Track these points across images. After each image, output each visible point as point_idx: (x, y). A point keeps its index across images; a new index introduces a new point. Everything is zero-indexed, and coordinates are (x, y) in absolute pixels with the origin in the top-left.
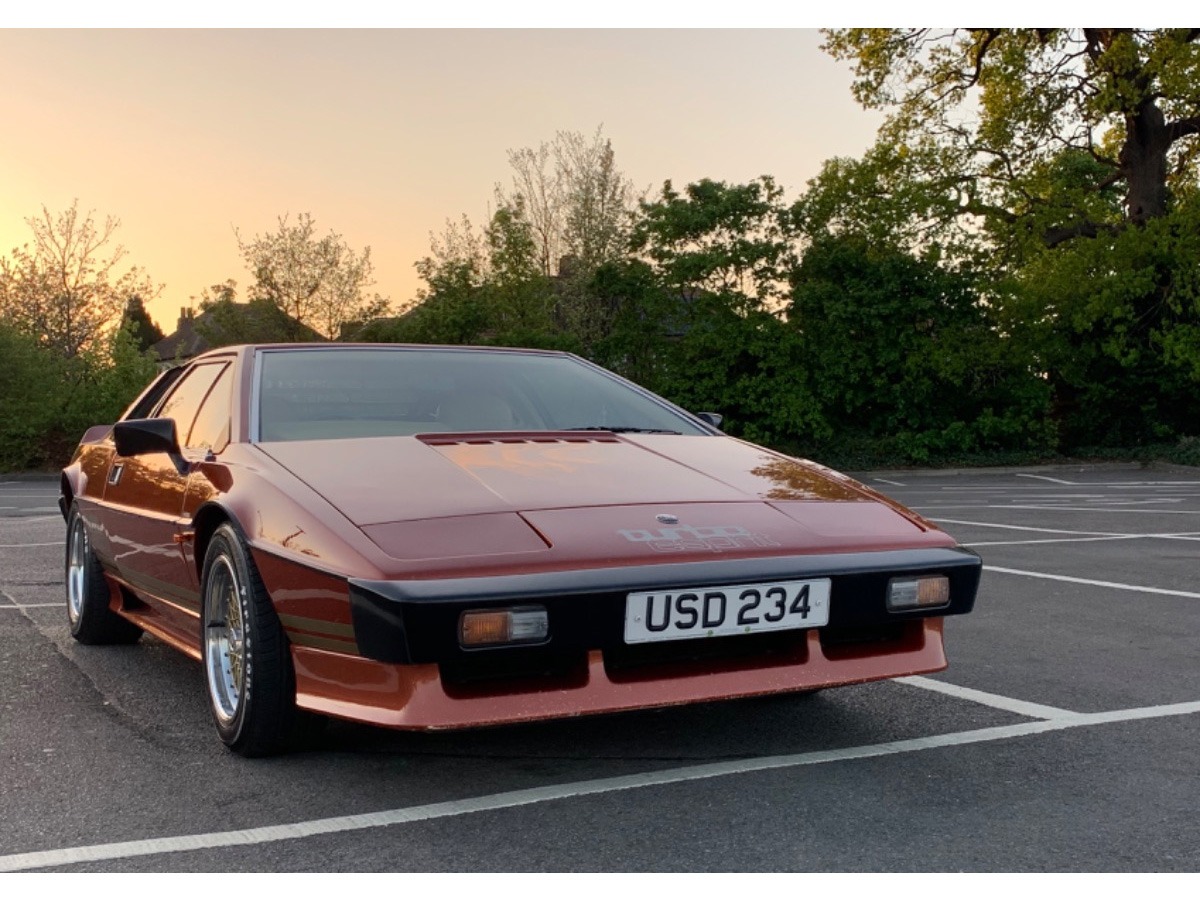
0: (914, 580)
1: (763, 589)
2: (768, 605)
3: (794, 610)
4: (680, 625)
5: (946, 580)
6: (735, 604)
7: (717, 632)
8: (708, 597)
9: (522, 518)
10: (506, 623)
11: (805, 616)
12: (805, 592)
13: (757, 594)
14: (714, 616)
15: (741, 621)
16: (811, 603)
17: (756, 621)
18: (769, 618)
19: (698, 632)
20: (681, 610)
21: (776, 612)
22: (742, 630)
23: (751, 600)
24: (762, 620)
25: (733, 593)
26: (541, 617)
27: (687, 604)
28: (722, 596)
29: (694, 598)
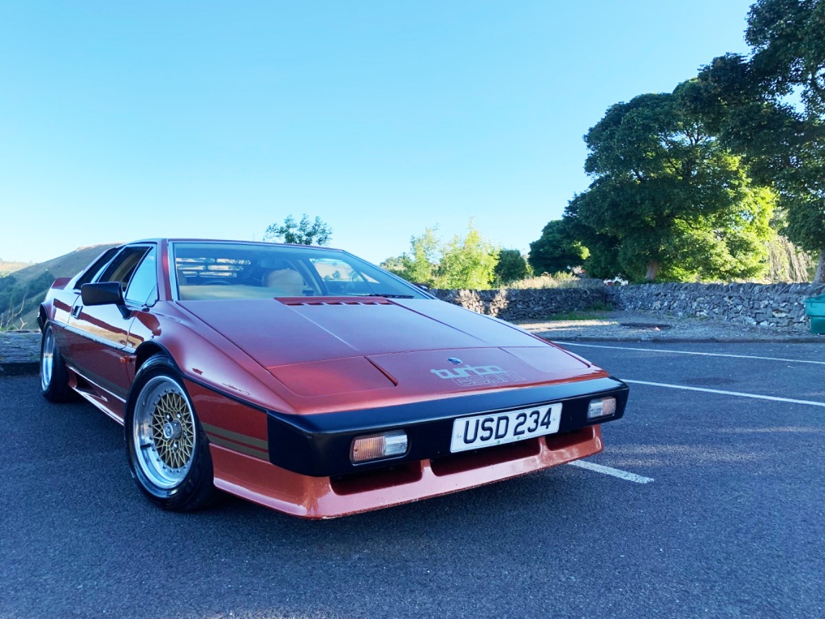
0: (600, 401)
1: (528, 412)
2: (530, 423)
3: (543, 424)
4: (483, 439)
5: (614, 400)
6: (513, 422)
7: (502, 441)
8: (500, 419)
9: (368, 360)
10: (381, 444)
11: (547, 428)
12: (549, 412)
13: (524, 415)
14: (501, 432)
15: (516, 433)
16: (551, 419)
17: (523, 432)
18: (530, 430)
19: (493, 442)
20: (484, 429)
21: (533, 426)
22: (516, 439)
23: (522, 419)
24: (526, 432)
25: (512, 416)
26: (403, 439)
27: (487, 425)
28: (507, 418)
29: (492, 420)
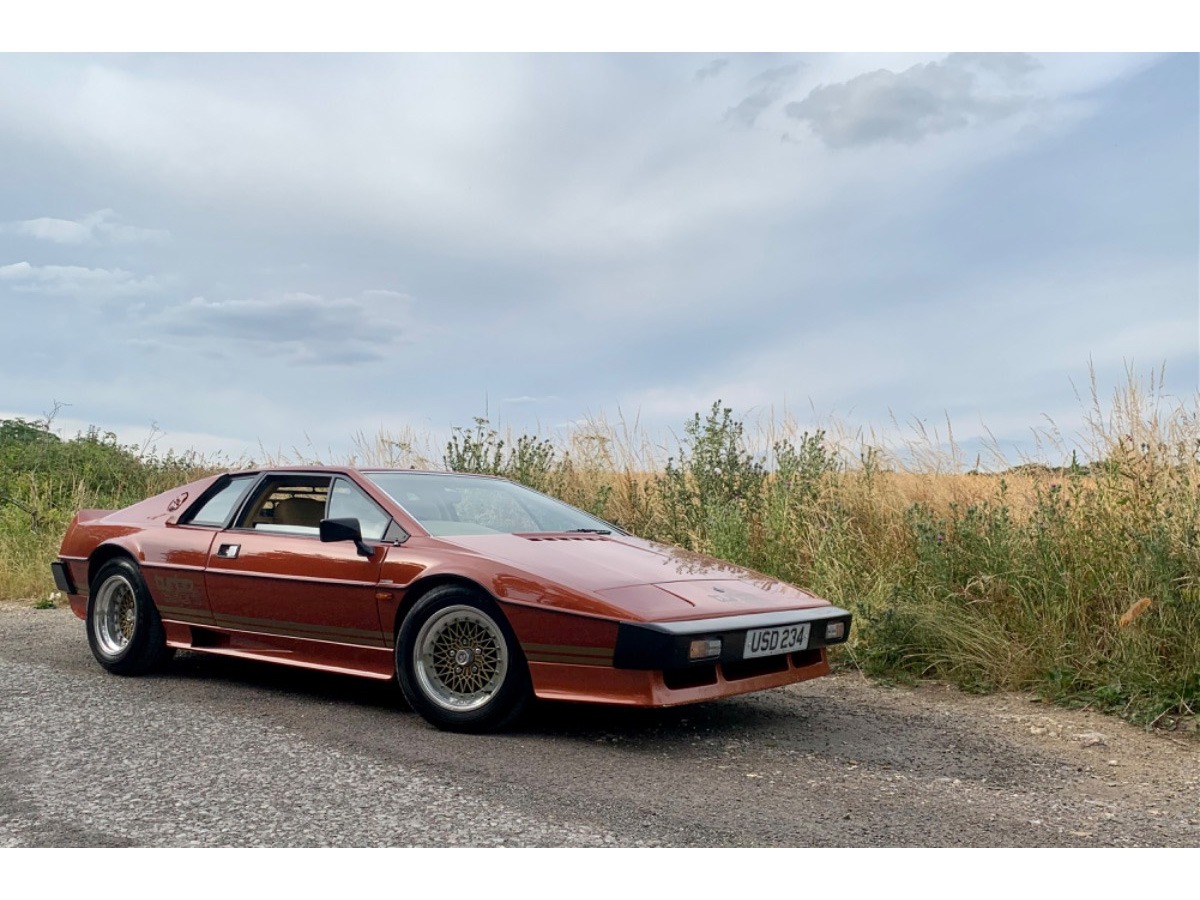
2: (790, 639)
3: (798, 641)
4: (762, 649)
6: (781, 637)
7: (774, 652)
8: (774, 633)
10: (707, 647)
11: (801, 644)
12: (802, 631)
13: (788, 631)
14: (773, 645)
15: (782, 647)
16: (803, 637)
17: (786, 646)
18: (791, 645)
19: (768, 653)
20: (764, 640)
21: (792, 641)
22: (782, 651)
23: (786, 635)
24: (788, 646)
25: (781, 631)
26: (718, 643)
27: (766, 637)
28: (777, 632)
29: (768, 633)
